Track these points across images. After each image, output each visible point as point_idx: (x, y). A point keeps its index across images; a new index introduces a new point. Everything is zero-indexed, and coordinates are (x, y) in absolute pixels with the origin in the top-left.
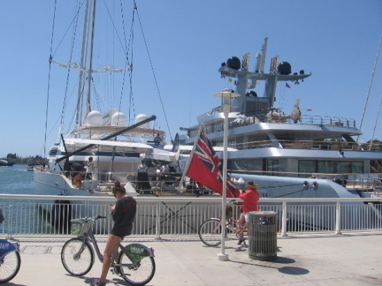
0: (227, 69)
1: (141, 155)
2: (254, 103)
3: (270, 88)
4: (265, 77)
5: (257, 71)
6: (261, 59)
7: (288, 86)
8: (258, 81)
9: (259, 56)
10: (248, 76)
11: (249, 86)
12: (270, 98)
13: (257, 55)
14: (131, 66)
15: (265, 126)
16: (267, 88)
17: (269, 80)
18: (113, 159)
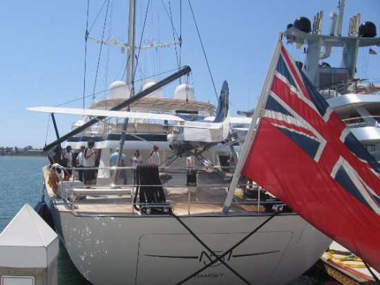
0: (294, 32)
1: (169, 136)
2: (330, 75)
3: (350, 57)
4: (342, 41)
5: (332, 35)
6: (337, 19)
7: (371, 52)
8: (333, 48)
9: (335, 15)
10: (321, 41)
11: (321, 55)
12: (350, 69)
13: (331, 15)
14: (180, 39)
15: (353, 98)
16: (345, 56)
17: (348, 46)
18: (122, 144)
